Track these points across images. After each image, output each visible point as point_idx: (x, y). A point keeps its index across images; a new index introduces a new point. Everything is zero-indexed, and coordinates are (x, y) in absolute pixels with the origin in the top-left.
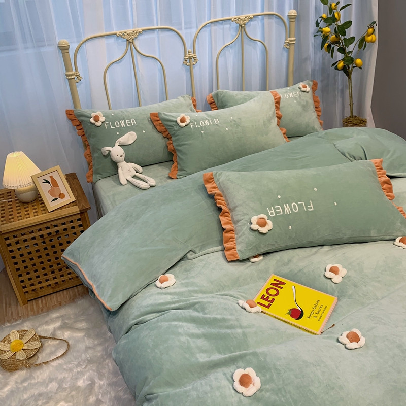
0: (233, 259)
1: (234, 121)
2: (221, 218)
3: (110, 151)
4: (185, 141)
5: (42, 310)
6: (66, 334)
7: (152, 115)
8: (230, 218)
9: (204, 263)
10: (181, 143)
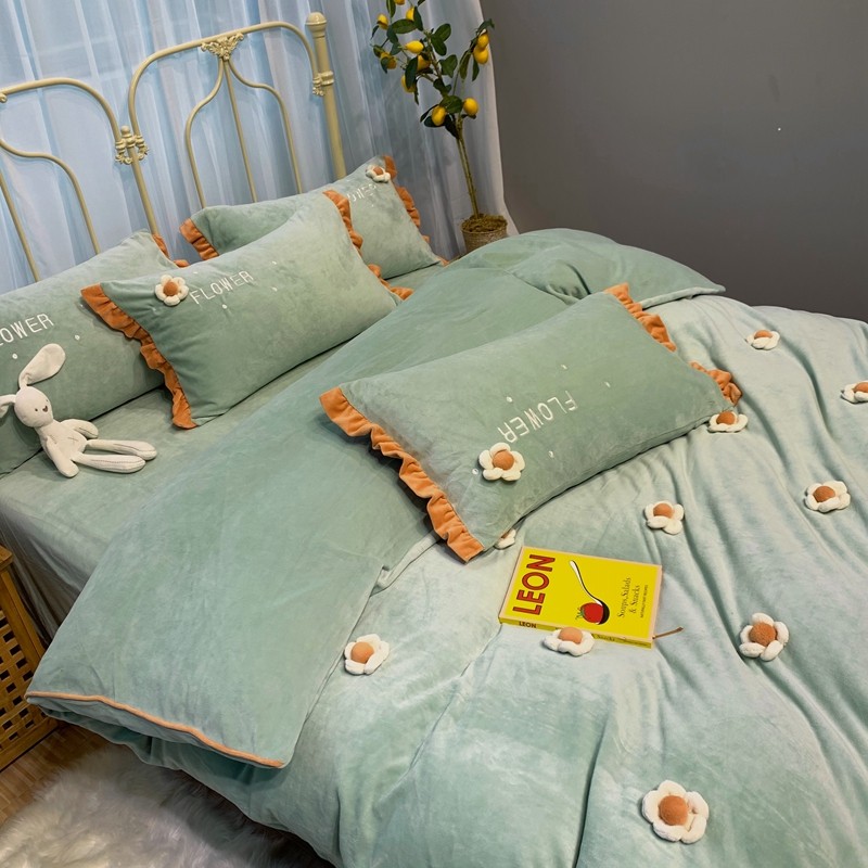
0: (473, 554)
1: (282, 268)
2: (404, 478)
3: (11, 404)
4: (192, 336)
7: (86, 292)
8: (423, 473)
9: (422, 584)
10: (181, 343)
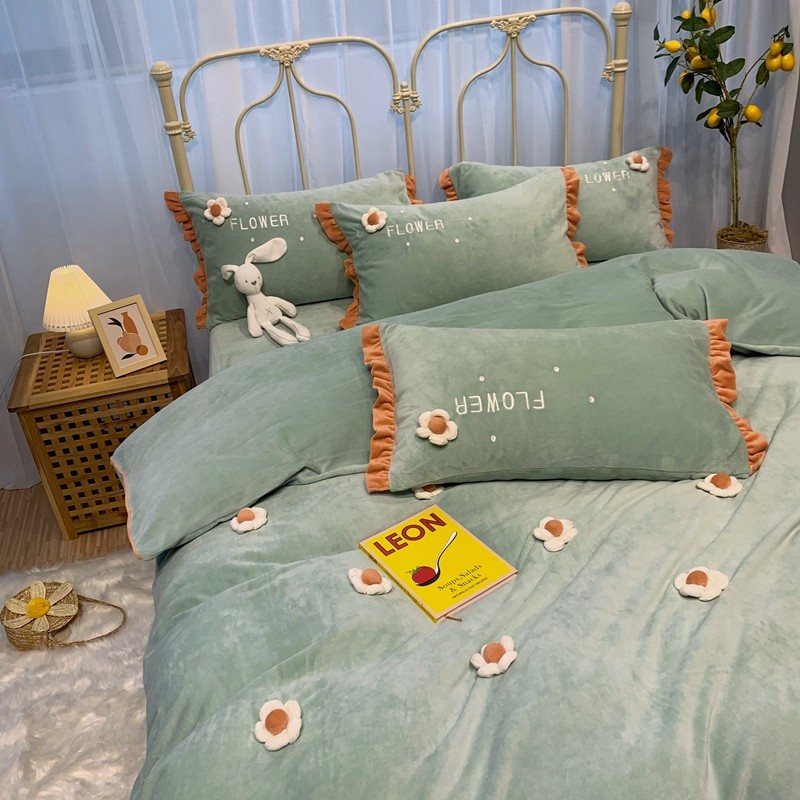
0: (377, 489)
1: (474, 224)
2: (375, 411)
3: (233, 273)
4: (374, 261)
5: (99, 552)
6: (125, 597)
7: (319, 207)
8: (391, 414)
9: (326, 492)
10: (366, 264)
